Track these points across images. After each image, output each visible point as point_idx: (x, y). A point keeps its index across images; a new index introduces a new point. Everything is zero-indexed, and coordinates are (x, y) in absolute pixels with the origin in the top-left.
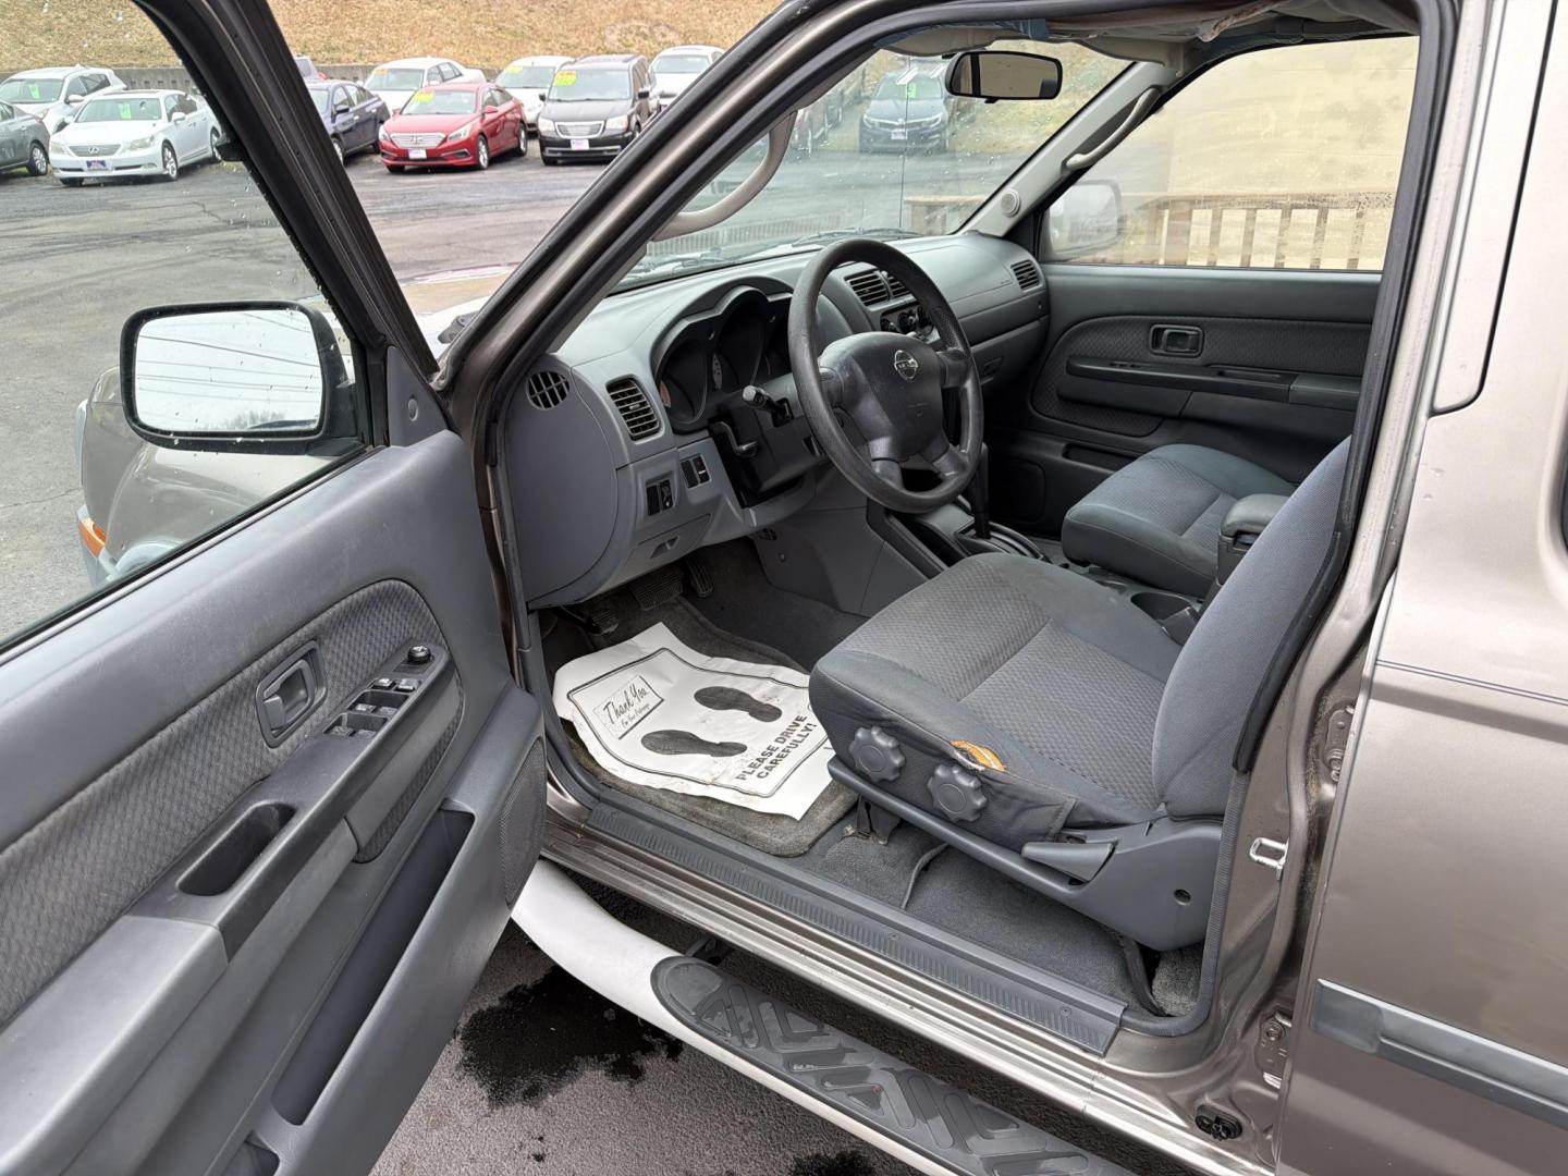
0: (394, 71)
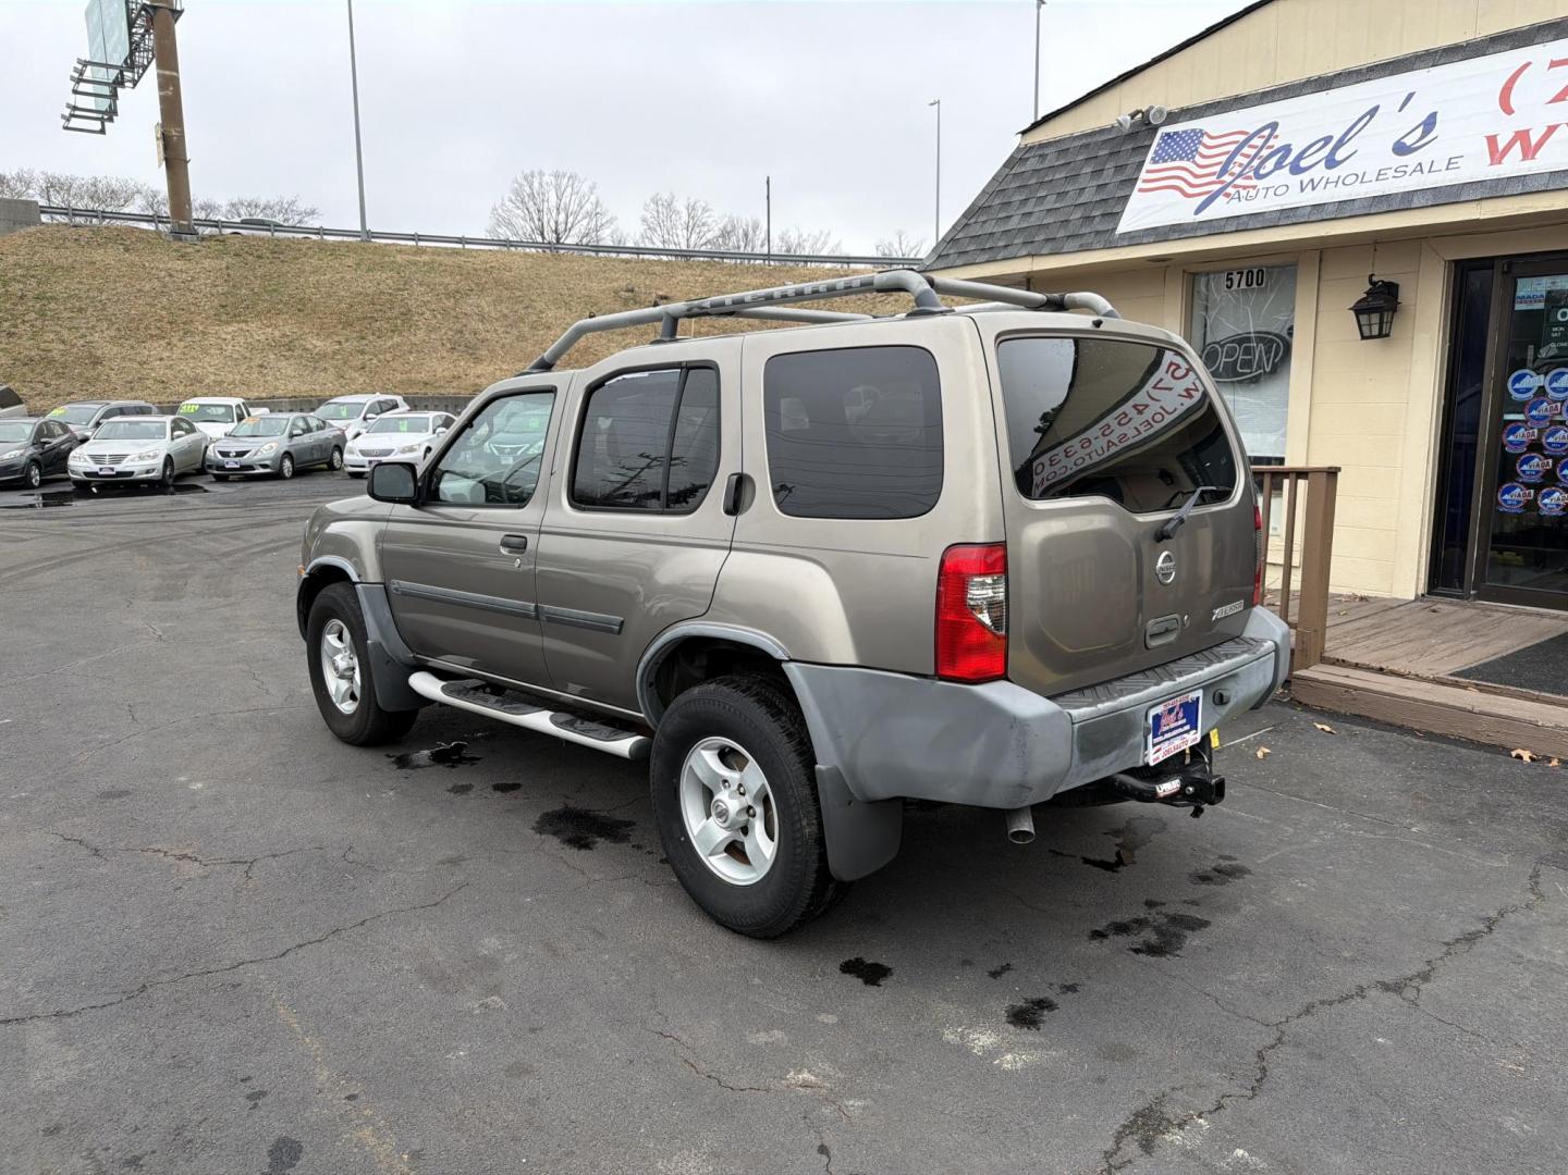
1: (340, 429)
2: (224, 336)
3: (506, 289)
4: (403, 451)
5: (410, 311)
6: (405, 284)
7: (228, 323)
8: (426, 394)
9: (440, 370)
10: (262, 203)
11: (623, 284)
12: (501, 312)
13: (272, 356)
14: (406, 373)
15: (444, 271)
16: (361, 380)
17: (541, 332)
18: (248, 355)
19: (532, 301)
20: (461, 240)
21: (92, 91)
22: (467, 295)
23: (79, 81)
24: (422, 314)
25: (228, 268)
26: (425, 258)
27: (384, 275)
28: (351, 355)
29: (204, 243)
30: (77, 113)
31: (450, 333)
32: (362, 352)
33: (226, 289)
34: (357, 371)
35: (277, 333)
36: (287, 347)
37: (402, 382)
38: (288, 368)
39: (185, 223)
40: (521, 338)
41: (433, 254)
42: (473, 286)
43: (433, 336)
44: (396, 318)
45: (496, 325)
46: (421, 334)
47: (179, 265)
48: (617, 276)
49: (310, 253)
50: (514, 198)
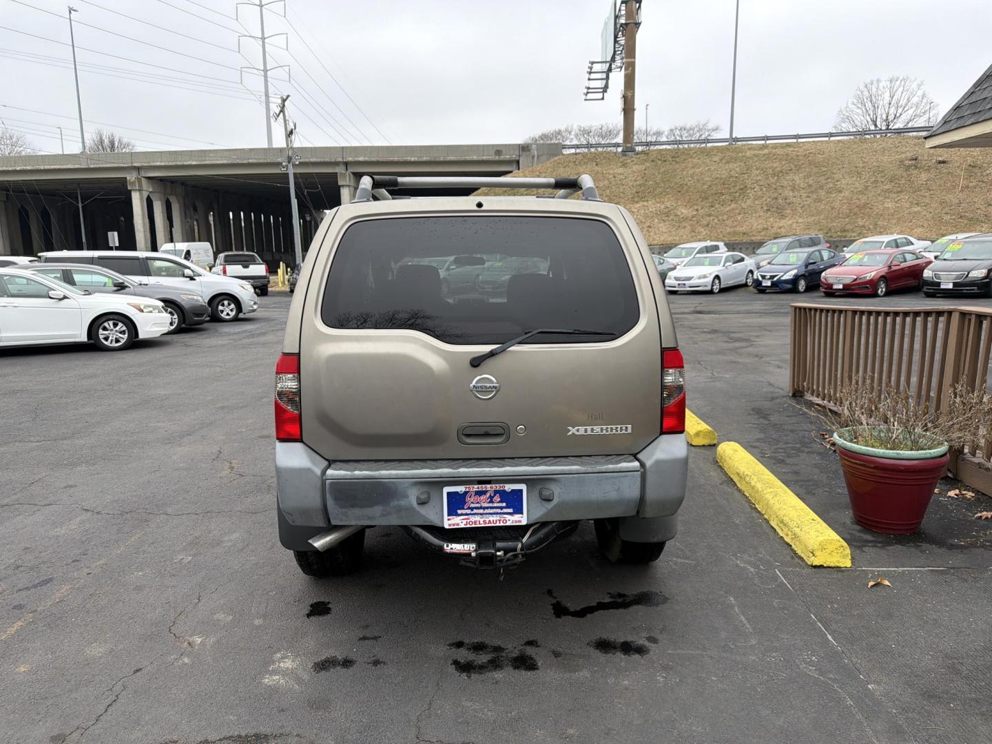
0: (865, 242)
1: (673, 264)
2: (633, 210)
3: (816, 167)
4: (700, 278)
5: (746, 187)
6: (747, 170)
7: (637, 202)
8: (742, 240)
9: (756, 224)
10: (688, 127)
11: (909, 155)
12: (807, 183)
13: (657, 220)
14: (734, 227)
15: (775, 159)
16: (705, 233)
17: (834, 195)
18: (644, 220)
19: (834, 173)
20: (797, 137)
21: (600, 77)
22: (787, 173)
23: (590, 73)
24: (754, 189)
25: (645, 169)
26: (766, 151)
27: (735, 165)
28: (702, 218)
29: (637, 156)
30: (590, 91)
31: (769, 200)
32: (710, 215)
33: (641, 182)
34: (703, 227)
35: (663, 206)
36: (666, 214)
37: (729, 233)
38: (663, 227)
39: (630, 145)
40: (819, 200)
41: (772, 148)
42: (793, 167)
43: (757, 203)
44: (736, 192)
45: (802, 192)
46: (749, 202)
47: (621, 170)
48: (907, 149)
49: (694, 155)
50: (855, 101)
